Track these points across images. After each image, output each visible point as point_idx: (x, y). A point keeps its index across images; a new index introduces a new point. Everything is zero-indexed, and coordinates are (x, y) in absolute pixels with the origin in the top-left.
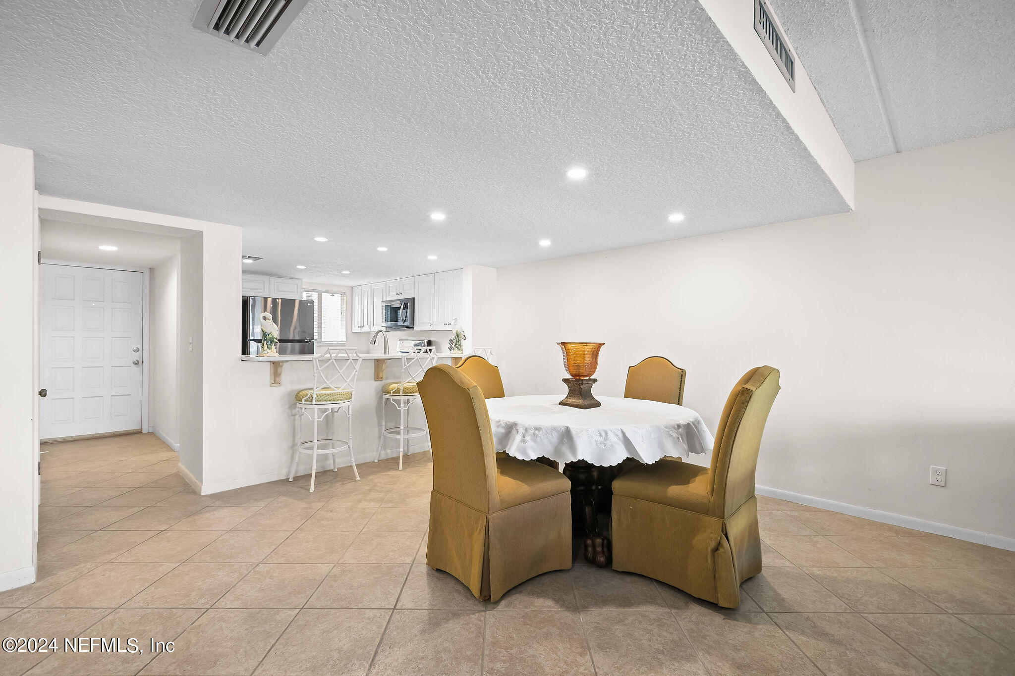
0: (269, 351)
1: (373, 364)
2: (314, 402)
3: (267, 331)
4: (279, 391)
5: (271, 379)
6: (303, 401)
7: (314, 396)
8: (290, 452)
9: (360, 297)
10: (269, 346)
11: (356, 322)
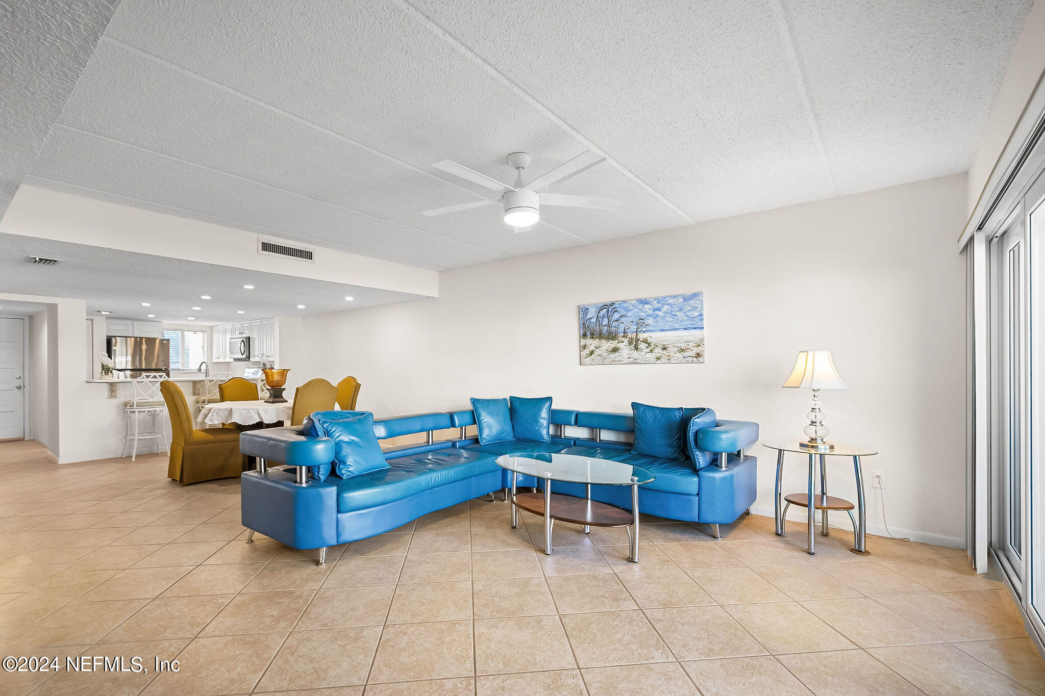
0: (106, 376)
1: (191, 384)
2: (135, 407)
3: (105, 364)
4: (115, 402)
5: (109, 394)
6: (128, 406)
7: (135, 403)
8: (125, 440)
9: (221, 334)
10: (106, 373)
11: (215, 354)
